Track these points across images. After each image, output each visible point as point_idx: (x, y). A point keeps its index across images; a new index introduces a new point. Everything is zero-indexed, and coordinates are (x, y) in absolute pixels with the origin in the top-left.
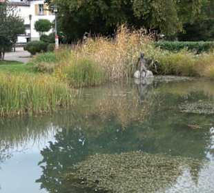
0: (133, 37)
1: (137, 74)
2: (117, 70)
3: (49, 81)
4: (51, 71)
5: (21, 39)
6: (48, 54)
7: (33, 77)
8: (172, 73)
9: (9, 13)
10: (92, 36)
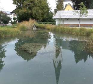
0: (32, 21)
1: (33, 28)
2: (29, 27)
3: (16, 29)
4: (16, 28)
5: (10, 21)
6: (16, 24)
7: (12, 29)
8: (40, 28)
9: (7, 16)
10: (25, 21)
